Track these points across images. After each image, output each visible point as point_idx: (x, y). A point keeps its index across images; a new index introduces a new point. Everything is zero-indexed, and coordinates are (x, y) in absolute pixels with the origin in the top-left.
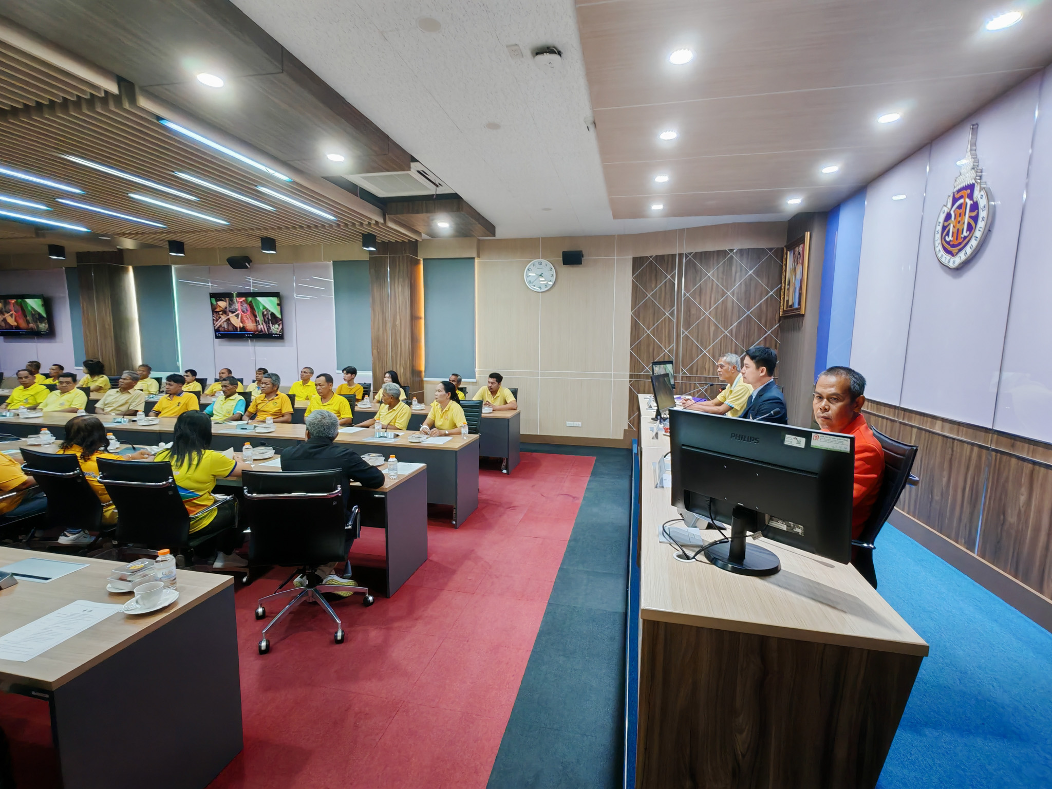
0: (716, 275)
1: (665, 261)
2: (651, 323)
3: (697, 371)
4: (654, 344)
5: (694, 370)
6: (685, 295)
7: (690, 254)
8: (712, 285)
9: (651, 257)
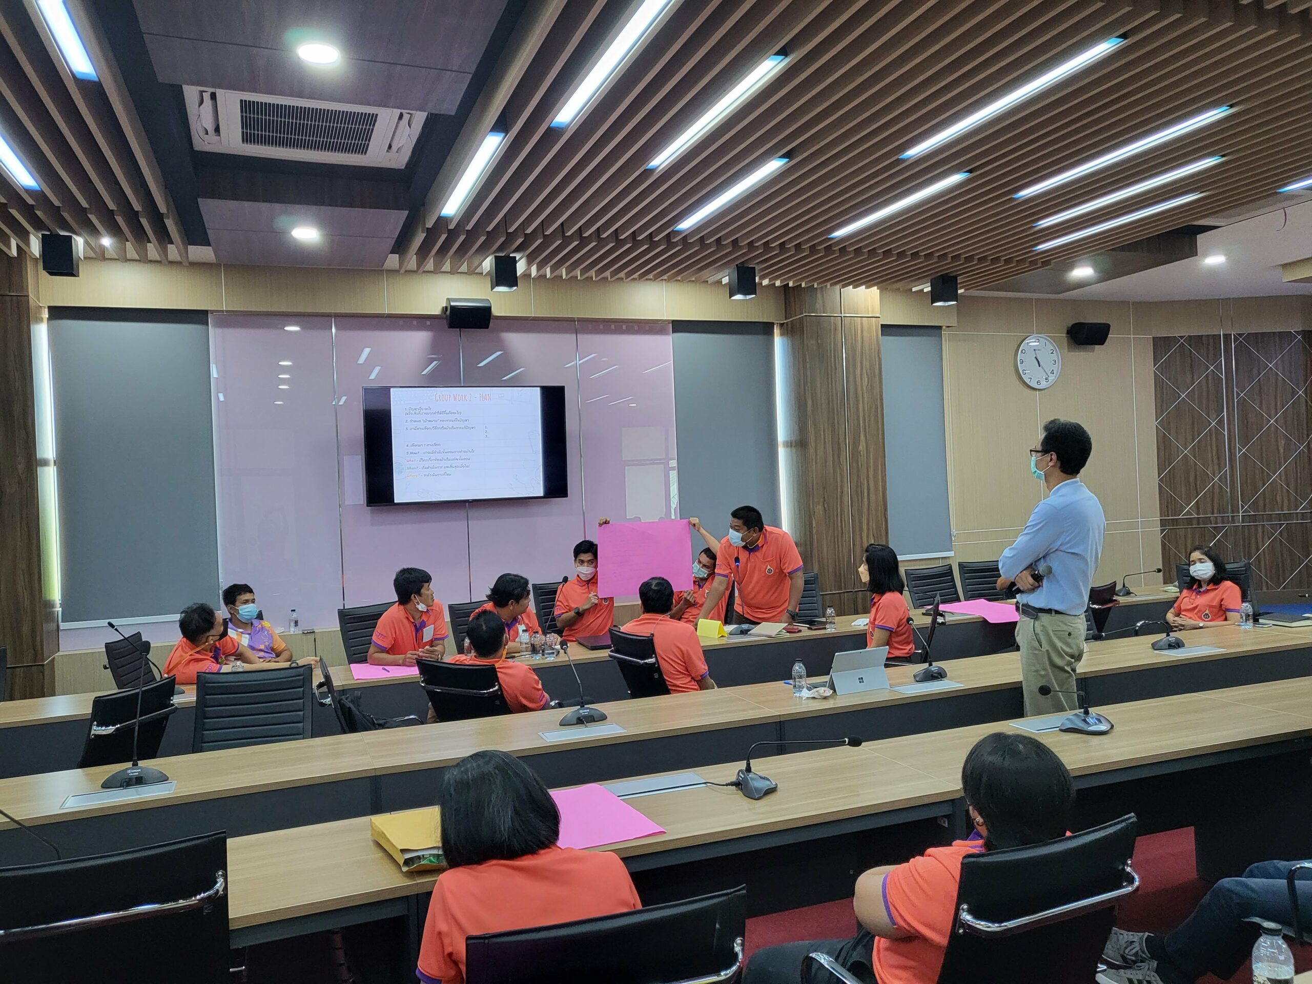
0: (1280, 367)
1: (1203, 344)
2: (1190, 438)
3: (1265, 505)
4: (1196, 470)
5: (1261, 503)
6: (1238, 395)
7: (1240, 335)
8: (1277, 379)
9: (1182, 337)
